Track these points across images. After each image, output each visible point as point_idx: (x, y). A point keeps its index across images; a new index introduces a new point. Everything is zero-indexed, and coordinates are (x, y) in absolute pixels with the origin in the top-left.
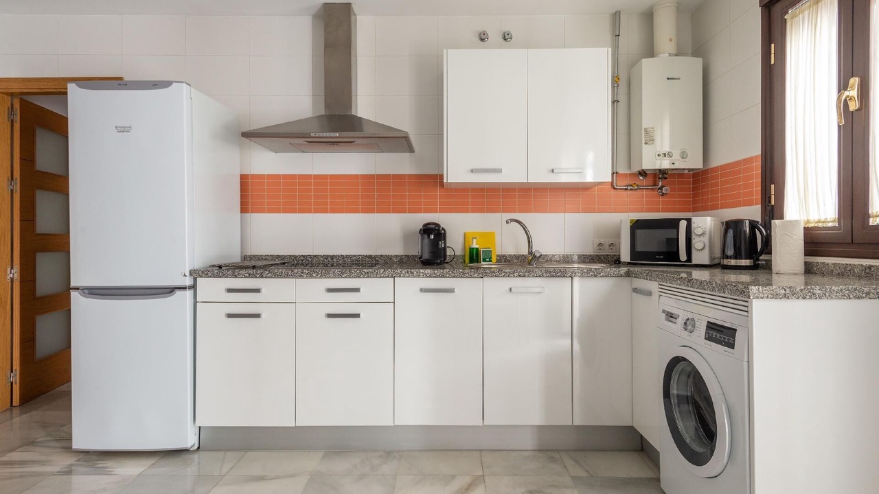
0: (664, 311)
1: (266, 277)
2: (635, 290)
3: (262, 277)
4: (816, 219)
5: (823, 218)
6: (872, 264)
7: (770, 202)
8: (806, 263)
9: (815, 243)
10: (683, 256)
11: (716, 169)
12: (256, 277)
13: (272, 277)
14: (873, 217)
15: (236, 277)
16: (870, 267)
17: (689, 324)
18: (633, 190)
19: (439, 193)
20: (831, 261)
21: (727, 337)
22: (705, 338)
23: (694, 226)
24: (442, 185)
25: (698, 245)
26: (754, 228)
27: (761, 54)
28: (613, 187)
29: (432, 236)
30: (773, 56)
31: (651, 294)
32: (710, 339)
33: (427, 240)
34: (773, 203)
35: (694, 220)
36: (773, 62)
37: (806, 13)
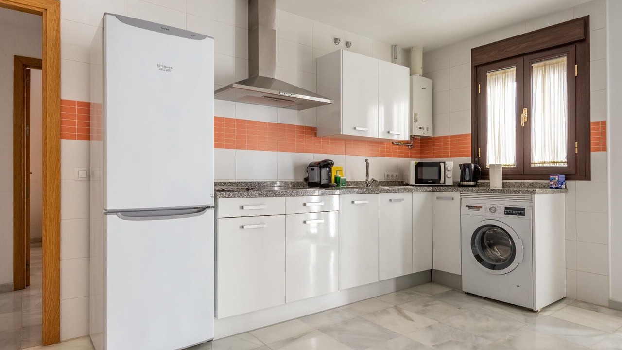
0: (467, 206)
1: (270, 197)
2: (437, 198)
3: (267, 196)
4: (505, 164)
5: (508, 164)
7: (478, 155)
8: (503, 183)
9: (508, 174)
10: (442, 182)
11: (439, 138)
12: (263, 197)
13: (273, 196)
14: (533, 164)
15: (250, 197)
16: (533, 183)
17: (493, 210)
18: (400, 145)
19: (313, 139)
20: (513, 181)
21: (520, 212)
22: (505, 214)
23: (446, 166)
24: (315, 134)
25: (449, 176)
26: (475, 167)
27: (471, 87)
28: (393, 143)
29: (328, 169)
30: (479, 90)
31: (453, 199)
32: (508, 214)
33: (324, 171)
34: (479, 156)
35: (446, 163)
36: (479, 93)
37: (499, 75)
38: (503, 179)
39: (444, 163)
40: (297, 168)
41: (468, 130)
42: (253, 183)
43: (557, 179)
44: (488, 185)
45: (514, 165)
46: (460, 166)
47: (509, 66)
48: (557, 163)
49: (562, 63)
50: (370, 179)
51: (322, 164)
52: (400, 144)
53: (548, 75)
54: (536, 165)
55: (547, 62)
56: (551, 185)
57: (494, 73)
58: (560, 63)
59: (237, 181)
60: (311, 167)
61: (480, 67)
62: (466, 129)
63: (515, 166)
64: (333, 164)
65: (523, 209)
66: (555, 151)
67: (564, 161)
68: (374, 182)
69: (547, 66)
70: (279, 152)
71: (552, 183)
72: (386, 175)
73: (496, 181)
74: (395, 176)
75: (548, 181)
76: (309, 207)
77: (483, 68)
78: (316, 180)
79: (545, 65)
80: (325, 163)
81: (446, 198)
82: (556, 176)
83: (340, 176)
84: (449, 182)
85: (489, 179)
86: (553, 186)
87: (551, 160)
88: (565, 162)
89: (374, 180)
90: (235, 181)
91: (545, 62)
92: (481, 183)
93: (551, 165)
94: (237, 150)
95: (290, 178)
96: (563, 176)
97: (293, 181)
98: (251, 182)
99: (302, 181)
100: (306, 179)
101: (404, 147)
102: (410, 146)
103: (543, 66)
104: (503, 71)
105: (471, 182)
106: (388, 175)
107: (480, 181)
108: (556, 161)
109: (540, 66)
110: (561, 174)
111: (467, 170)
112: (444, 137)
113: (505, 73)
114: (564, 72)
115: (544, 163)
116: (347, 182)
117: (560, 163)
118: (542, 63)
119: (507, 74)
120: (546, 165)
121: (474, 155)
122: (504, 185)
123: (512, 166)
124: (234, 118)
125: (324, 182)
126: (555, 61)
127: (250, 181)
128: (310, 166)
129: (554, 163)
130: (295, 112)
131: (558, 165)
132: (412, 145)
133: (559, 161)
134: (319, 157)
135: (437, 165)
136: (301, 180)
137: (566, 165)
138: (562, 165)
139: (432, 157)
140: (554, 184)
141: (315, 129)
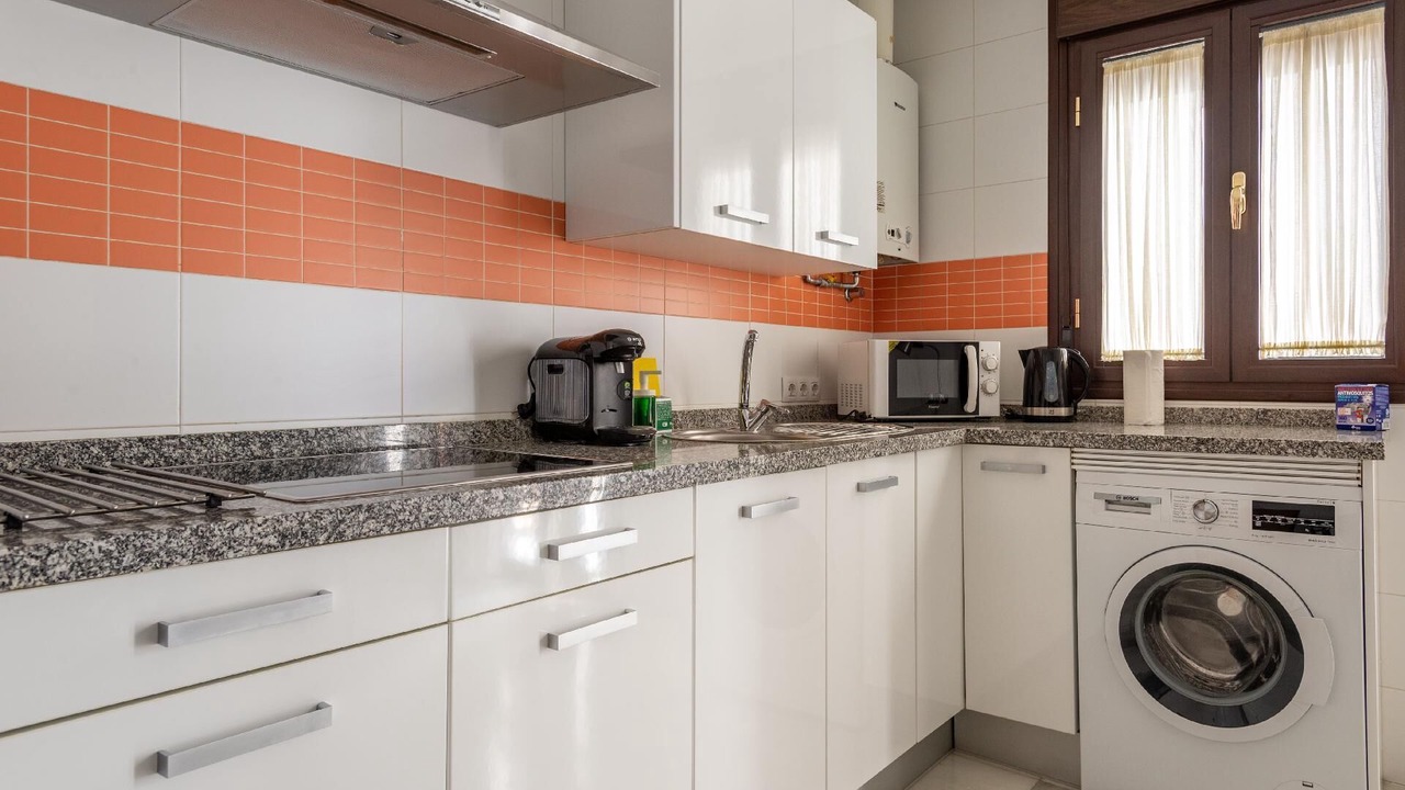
0: (1097, 496)
1: (357, 537)
2: (984, 467)
3: (341, 538)
6: (1267, 408)
7: (1072, 322)
8: (1168, 412)
9: (1182, 381)
11: (940, 266)
12: (314, 543)
13: (378, 534)
14: (1264, 350)
16: (1265, 412)
17: (1205, 512)
18: (824, 287)
19: (553, 249)
20: (1197, 405)
21: (1316, 521)
22: (1255, 527)
23: (981, 354)
24: (562, 230)
25: (991, 387)
26: (1072, 357)
27: (1047, 105)
28: (805, 279)
29: (621, 368)
30: (1078, 114)
31: (1044, 470)
32: (1265, 527)
33: (606, 375)
34: (1077, 325)
35: (982, 345)
36: (1078, 124)
37: (1147, 69)
38: (1166, 399)
39: (976, 345)
40: (487, 365)
41: (1035, 241)
42: (277, 435)
43: (1368, 399)
44: (1118, 417)
45: (1199, 353)
46: (1024, 354)
47: (1181, 38)
48: (1349, 346)
49: (1369, 26)
50: (754, 403)
51: (598, 349)
52: (824, 282)
53: (1318, 66)
54: (1274, 355)
55: (1314, 26)
56: (1343, 418)
57: (1128, 63)
58: (1361, 29)
59: (186, 431)
60: (552, 357)
61: (1078, 44)
62: (1031, 237)
63: (1202, 357)
64: (640, 349)
65: (1328, 512)
66: (1339, 310)
67: (1374, 340)
68: (771, 412)
69: (1313, 39)
70: (407, 296)
71: (1347, 411)
72: (786, 386)
73: (1146, 405)
74: (810, 386)
75: (1331, 407)
76: (569, 561)
77: (1090, 47)
78: (571, 412)
79: (1307, 36)
80: (611, 345)
81: (1017, 468)
82: (1363, 389)
83: (652, 393)
84: (990, 407)
85: (1120, 396)
86: (1351, 422)
87: (1328, 338)
88: (1378, 345)
89: (769, 407)
90: (176, 431)
91: (1307, 24)
92: (1091, 410)
93: (1329, 354)
94: (187, 276)
95: (458, 405)
96: (1385, 390)
97: (472, 418)
98: (268, 434)
99: (508, 417)
100: (527, 411)
101: (832, 293)
102: (851, 290)
103: (1298, 37)
104: (1158, 55)
105: (1060, 406)
106: (792, 387)
107: (1084, 403)
108: (1345, 339)
109: (1288, 39)
110: (1380, 383)
111: (1050, 368)
112: (955, 265)
113: (1167, 60)
114: (1374, 57)
115: (1304, 347)
116: (675, 414)
117: (1360, 346)
118: (1295, 30)
119: (1172, 64)
120: (1309, 354)
121: (1059, 320)
122: (1171, 418)
123: (1189, 358)
124: (175, 115)
125: (605, 421)
126: (1339, 21)
127: (261, 428)
128: (544, 354)
129: (1339, 346)
130: (480, 130)
131: (1353, 353)
132: (855, 290)
133: (1357, 340)
134: (582, 322)
135: (958, 352)
136: (504, 411)
137: (1379, 353)
138: (1368, 353)
139: (941, 327)
140: (1354, 414)
141: (561, 209)
